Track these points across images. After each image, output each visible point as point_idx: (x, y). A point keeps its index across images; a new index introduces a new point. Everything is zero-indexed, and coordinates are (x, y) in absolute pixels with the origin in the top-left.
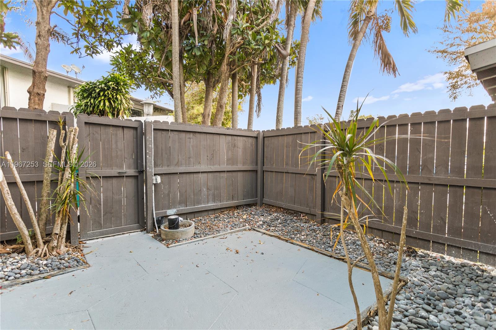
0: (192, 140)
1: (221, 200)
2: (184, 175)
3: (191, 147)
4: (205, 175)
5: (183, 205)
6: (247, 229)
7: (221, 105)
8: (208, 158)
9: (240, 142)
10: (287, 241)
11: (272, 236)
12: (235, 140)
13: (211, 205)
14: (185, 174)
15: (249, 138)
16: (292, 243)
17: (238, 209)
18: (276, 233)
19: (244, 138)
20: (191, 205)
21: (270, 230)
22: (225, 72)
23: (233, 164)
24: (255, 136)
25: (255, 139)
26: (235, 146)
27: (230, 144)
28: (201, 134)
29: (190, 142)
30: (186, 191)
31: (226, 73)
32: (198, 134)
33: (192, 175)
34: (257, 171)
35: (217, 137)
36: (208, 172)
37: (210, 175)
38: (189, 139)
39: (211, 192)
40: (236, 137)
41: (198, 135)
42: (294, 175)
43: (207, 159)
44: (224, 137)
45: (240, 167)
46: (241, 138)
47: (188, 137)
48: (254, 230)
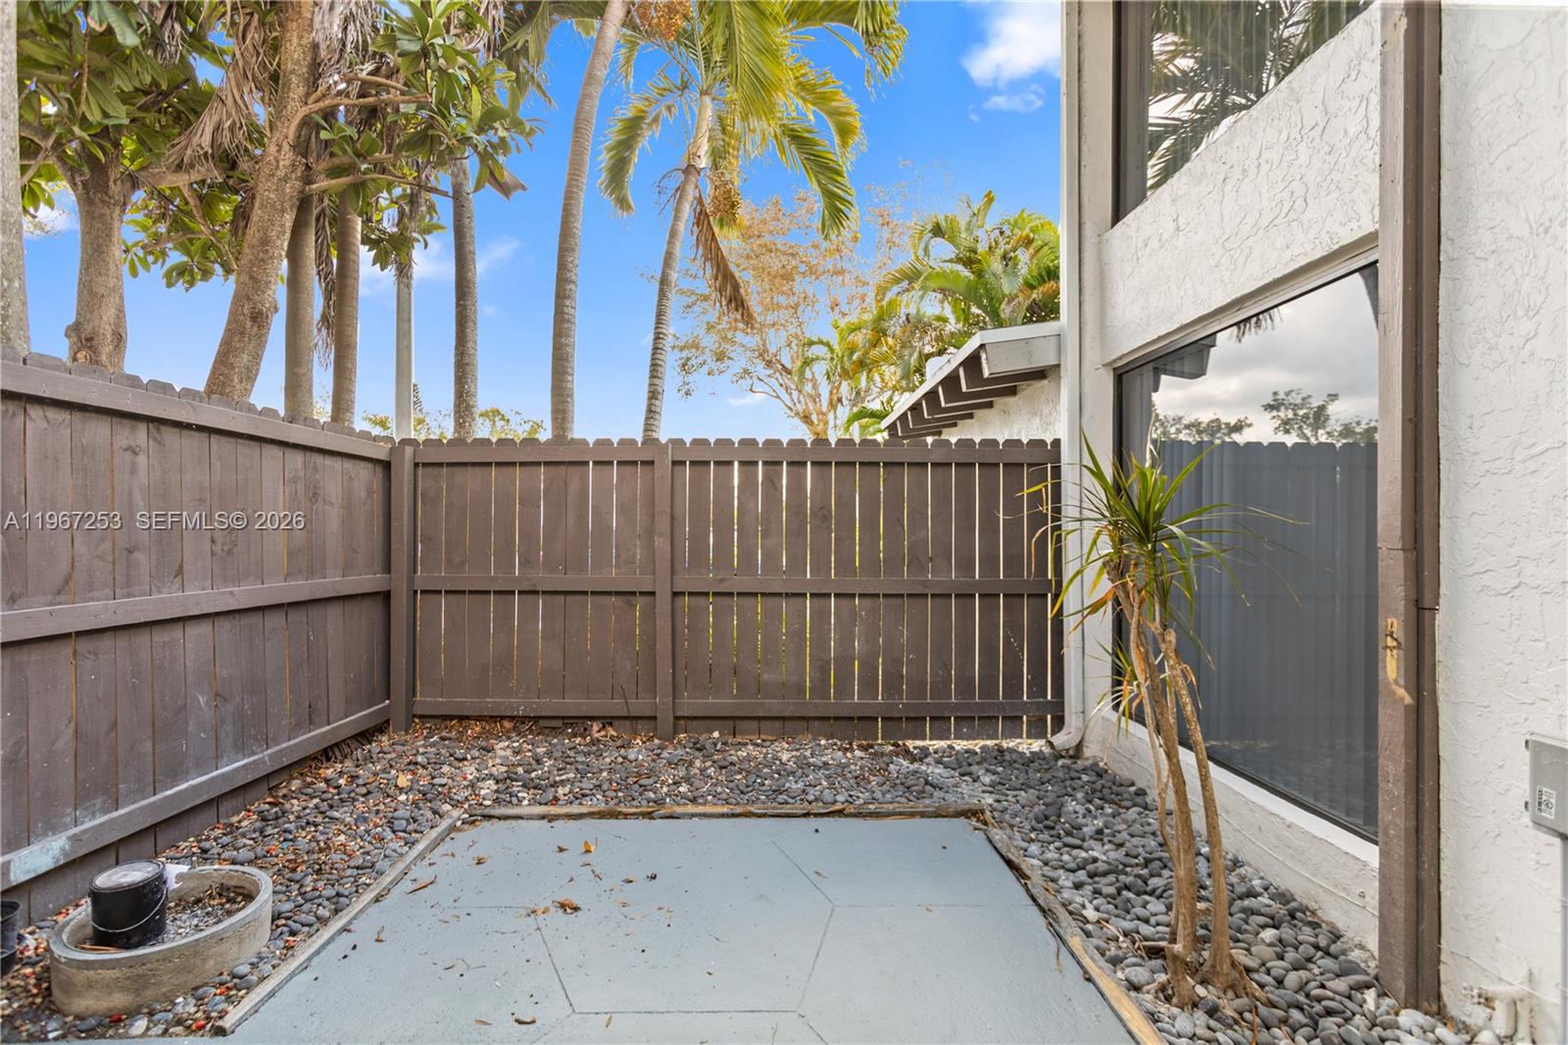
0: (142, 459)
1: (271, 736)
2: (106, 643)
3: (137, 495)
4: (204, 629)
5: (98, 802)
6: (459, 823)
7: (260, 313)
8: (218, 548)
9: (333, 477)
10: (649, 815)
11: (580, 816)
12: (316, 469)
13: (233, 767)
14: (108, 634)
15: (363, 464)
16: (671, 817)
17: (328, 759)
18: (587, 801)
19: (348, 464)
20: (139, 793)
21: (556, 799)
22: (280, 173)
23: (310, 573)
24: (382, 455)
25: (379, 470)
26: (314, 494)
27: (300, 487)
28: (185, 432)
29: (133, 471)
30: (114, 726)
31: (286, 179)
32: (171, 429)
33: (143, 639)
34: (388, 593)
35: (252, 450)
36: (217, 614)
37: (226, 625)
38: (128, 456)
39: (230, 708)
40: (318, 459)
41: (170, 436)
42: (560, 599)
43: (213, 554)
44: (277, 452)
45: (333, 582)
46: (337, 464)
47: (124, 443)
48: (489, 817)
